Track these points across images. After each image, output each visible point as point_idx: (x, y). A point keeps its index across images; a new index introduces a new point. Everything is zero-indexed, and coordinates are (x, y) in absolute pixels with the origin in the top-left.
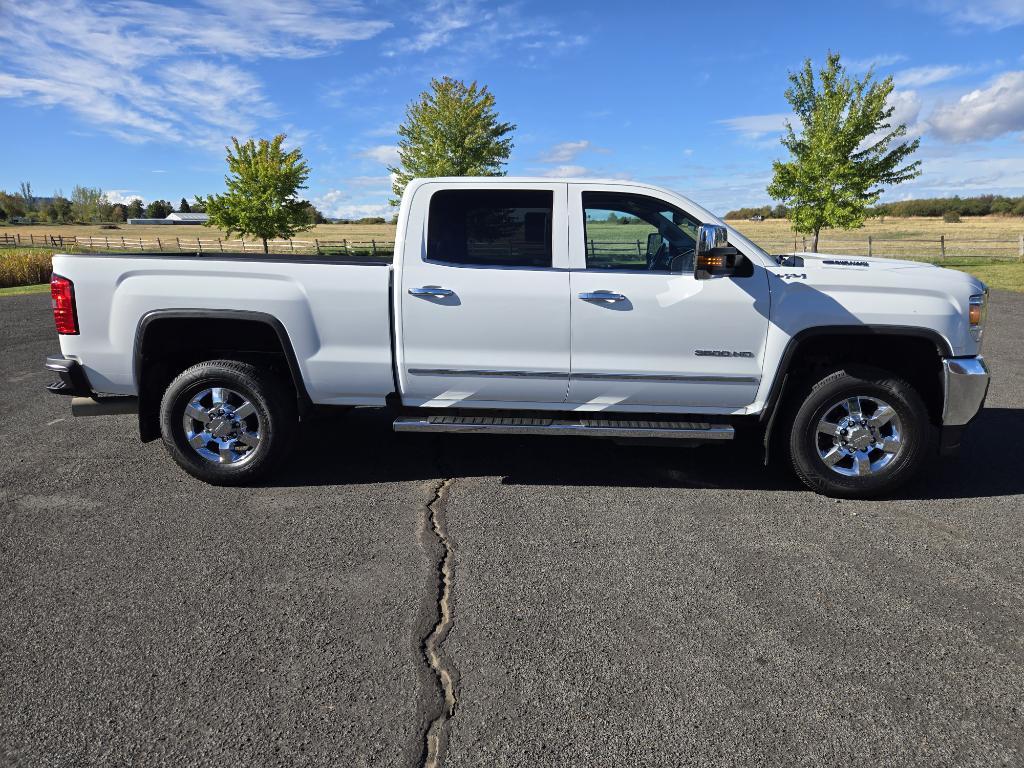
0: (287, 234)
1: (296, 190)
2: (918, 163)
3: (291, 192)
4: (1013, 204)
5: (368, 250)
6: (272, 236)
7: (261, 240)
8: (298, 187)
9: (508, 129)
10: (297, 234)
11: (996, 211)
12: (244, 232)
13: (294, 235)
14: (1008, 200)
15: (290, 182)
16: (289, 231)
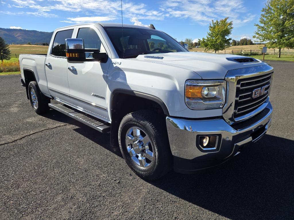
1: (229, 35)
3: (227, 35)
5: (248, 53)
7: (215, 51)
10: (226, 49)
12: (210, 48)
15: (227, 32)
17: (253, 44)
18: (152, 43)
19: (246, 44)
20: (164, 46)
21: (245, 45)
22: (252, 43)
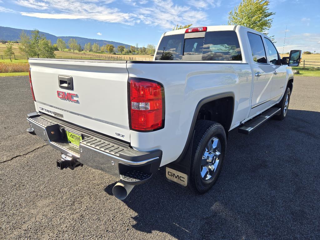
18: (111, 47)
20: (124, 50)
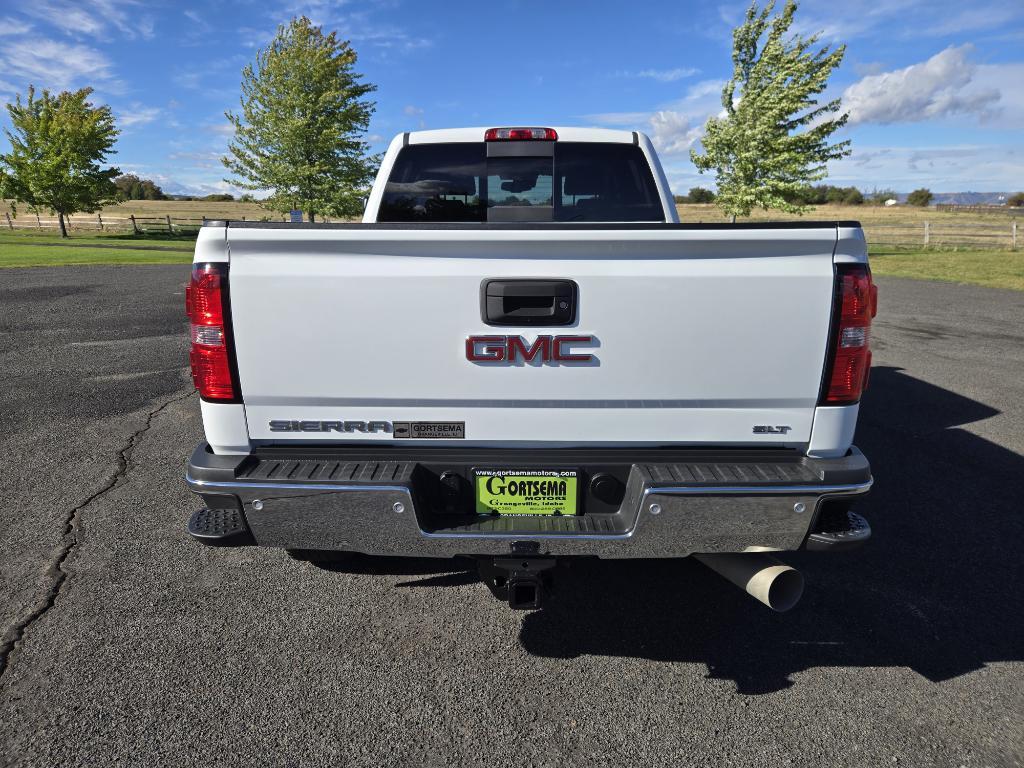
0: (91, 206)
1: (104, 155)
2: (848, 143)
3: (97, 156)
4: (844, 194)
6: (71, 210)
8: (106, 152)
9: (369, 90)
10: (104, 208)
11: (831, 201)
13: (100, 209)
14: (840, 190)
15: (94, 143)
16: (93, 205)
17: (165, 198)
19: (142, 197)
21: (136, 199)
22: (160, 193)
